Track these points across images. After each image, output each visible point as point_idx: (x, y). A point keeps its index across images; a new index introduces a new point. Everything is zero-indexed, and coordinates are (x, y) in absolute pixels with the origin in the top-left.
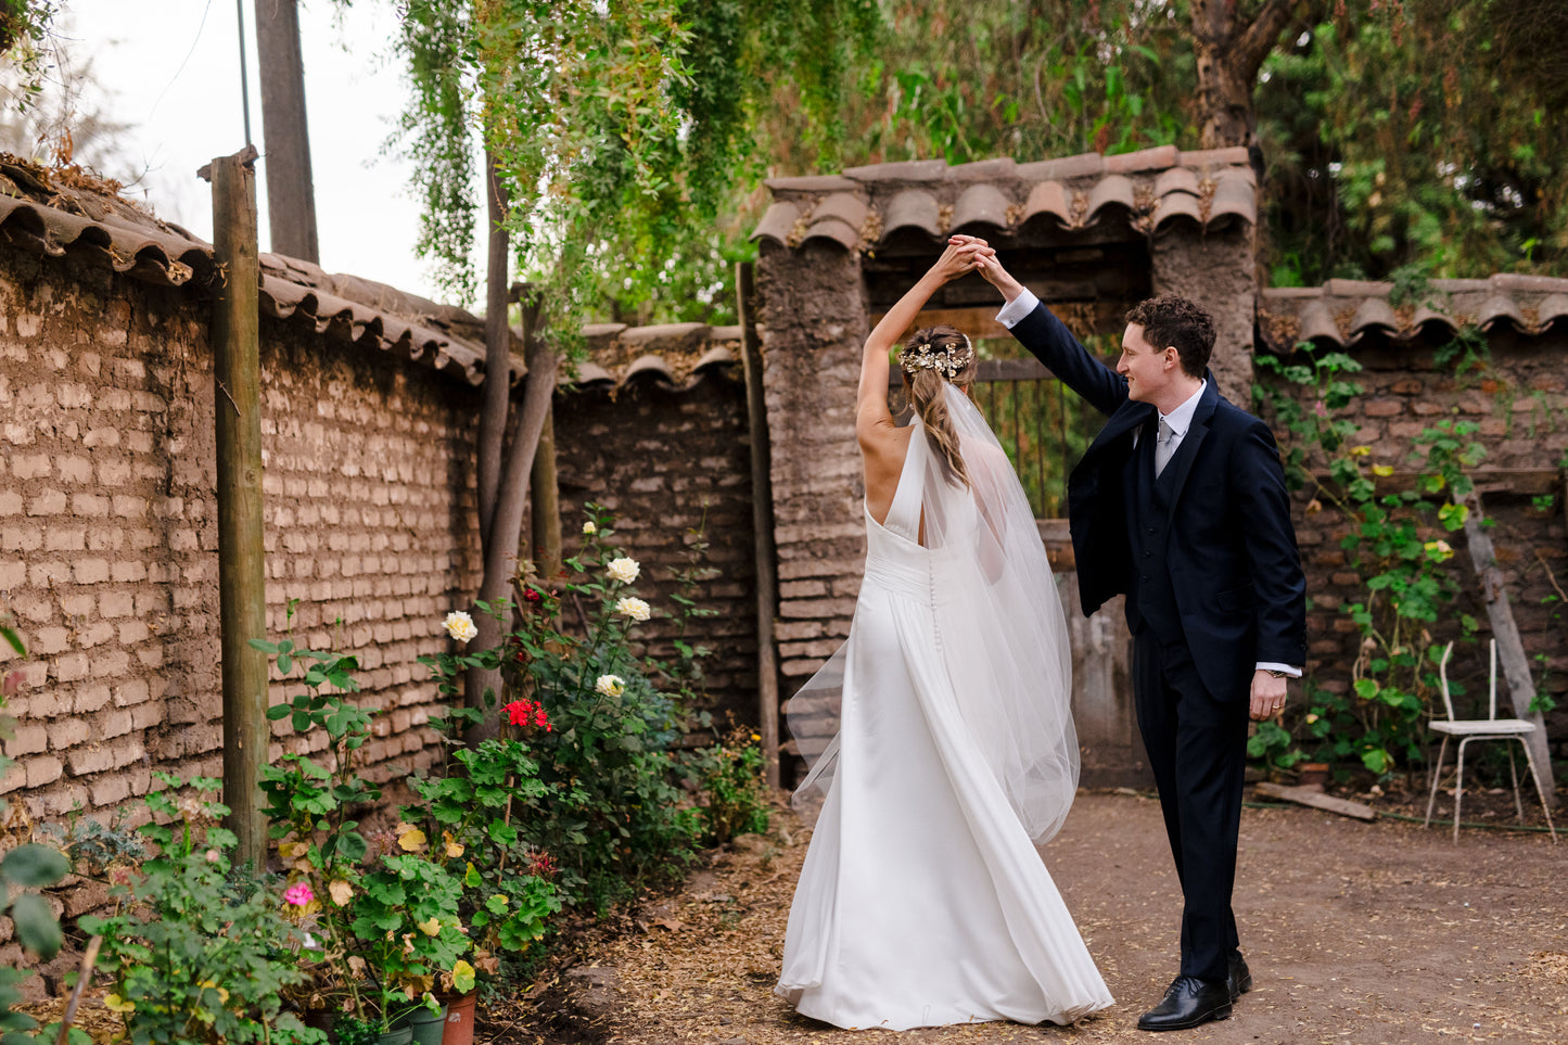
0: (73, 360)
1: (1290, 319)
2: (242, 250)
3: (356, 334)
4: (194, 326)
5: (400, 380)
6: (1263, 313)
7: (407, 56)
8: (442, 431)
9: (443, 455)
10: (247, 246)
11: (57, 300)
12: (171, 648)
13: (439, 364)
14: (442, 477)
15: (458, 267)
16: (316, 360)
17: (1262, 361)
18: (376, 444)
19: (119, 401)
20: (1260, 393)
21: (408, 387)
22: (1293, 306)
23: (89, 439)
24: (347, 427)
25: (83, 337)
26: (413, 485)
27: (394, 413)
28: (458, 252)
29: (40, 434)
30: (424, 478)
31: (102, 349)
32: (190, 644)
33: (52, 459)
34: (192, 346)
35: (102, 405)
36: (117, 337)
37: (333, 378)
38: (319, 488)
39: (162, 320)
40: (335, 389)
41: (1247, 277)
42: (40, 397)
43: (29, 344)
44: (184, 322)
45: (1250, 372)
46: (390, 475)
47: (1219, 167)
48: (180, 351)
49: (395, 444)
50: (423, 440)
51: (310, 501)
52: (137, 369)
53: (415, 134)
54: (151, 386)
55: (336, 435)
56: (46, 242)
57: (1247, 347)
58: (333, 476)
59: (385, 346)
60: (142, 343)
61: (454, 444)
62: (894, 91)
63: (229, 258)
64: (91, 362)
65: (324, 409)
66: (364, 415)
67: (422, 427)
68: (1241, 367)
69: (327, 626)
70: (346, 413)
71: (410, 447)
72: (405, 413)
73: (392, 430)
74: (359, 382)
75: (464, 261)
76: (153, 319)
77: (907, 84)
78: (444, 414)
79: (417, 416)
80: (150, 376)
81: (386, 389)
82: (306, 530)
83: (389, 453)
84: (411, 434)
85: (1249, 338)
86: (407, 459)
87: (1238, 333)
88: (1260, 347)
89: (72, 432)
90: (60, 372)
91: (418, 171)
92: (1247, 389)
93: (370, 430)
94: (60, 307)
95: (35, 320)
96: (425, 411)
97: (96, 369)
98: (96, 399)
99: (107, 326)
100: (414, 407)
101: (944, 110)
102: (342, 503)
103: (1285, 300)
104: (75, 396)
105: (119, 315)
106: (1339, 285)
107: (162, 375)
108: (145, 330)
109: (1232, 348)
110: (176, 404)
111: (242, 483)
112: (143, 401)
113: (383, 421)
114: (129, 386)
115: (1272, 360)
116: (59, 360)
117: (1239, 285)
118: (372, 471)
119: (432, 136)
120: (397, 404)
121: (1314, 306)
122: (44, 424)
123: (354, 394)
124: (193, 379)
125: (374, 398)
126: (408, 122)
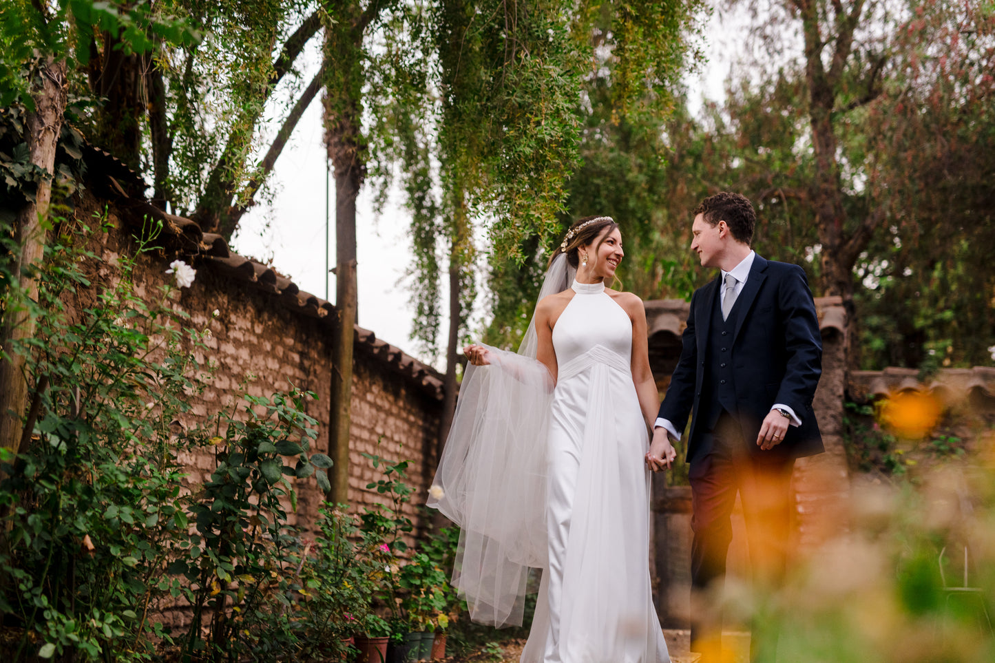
0: (273, 348)
1: (865, 386)
2: (349, 306)
3: (390, 358)
4: (320, 344)
5: (403, 392)
6: (851, 383)
7: (411, 238)
8: (420, 423)
9: (421, 435)
10: (352, 304)
11: (270, 320)
12: (302, 491)
13: (424, 383)
14: (419, 446)
15: (430, 345)
16: (368, 373)
17: (848, 405)
18: (391, 421)
19: (289, 371)
20: (847, 421)
21: (407, 396)
22: (867, 380)
23: (277, 385)
24: (379, 409)
25: (277, 339)
26: (406, 446)
27: (400, 408)
28: (431, 337)
29: (259, 378)
30: (412, 444)
31: (284, 345)
32: (309, 492)
33: (263, 390)
34: (319, 353)
35: (283, 371)
36: (290, 341)
37: (374, 383)
38: (365, 435)
39: (308, 338)
40: (375, 389)
41: (839, 360)
42: (260, 360)
43: (259, 336)
44: (316, 341)
45: (840, 409)
46: (396, 438)
47: (826, 306)
48: (314, 355)
49: (399, 423)
50: (411, 425)
51: (362, 440)
52: (296, 358)
53: (413, 278)
54: (301, 367)
55: (374, 411)
56: (276, 287)
57: (840, 396)
58: (372, 431)
59: (401, 367)
60: (299, 347)
61: (425, 430)
62: (660, 270)
63: (343, 309)
64: (280, 350)
65: (370, 397)
66: (387, 405)
67: (412, 418)
68: (836, 406)
69: (365, 504)
70: (379, 402)
71: (406, 427)
72: (404, 409)
73: (398, 416)
74: (385, 389)
75: (433, 342)
76: (304, 337)
77: (666, 267)
78: (422, 414)
79: (409, 412)
80: (301, 363)
81: (397, 395)
82: (359, 453)
83: (397, 427)
84: (406, 420)
85: (841, 391)
86: (404, 432)
87: (835, 389)
88: (847, 397)
89: (270, 380)
90: (268, 352)
91: (412, 297)
92: (840, 418)
93: (389, 413)
94: (270, 323)
95: (261, 327)
96: (413, 410)
97: (281, 354)
98: (280, 367)
99: (287, 336)
100: (408, 407)
101: (686, 279)
102: (375, 445)
103: (862, 377)
104: (273, 364)
105: (292, 332)
106: (892, 370)
107: (307, 363)
108: (301, 341)
109: (832, 397)
110: (311, 377)
111: (342, 412)
112: (298, 373)
113: (395, 410)
114: (293, 365)
115: (854, 405)
116: (268, 346)
117: (835, 364)
118: (388, 434)
119: (421, 280)
120: (401, 404)
121: (878, 380)
122: (261, 374)
123: (382, 393)
124: (318, 368)
125: (391, 398)
126: (409, 273)
